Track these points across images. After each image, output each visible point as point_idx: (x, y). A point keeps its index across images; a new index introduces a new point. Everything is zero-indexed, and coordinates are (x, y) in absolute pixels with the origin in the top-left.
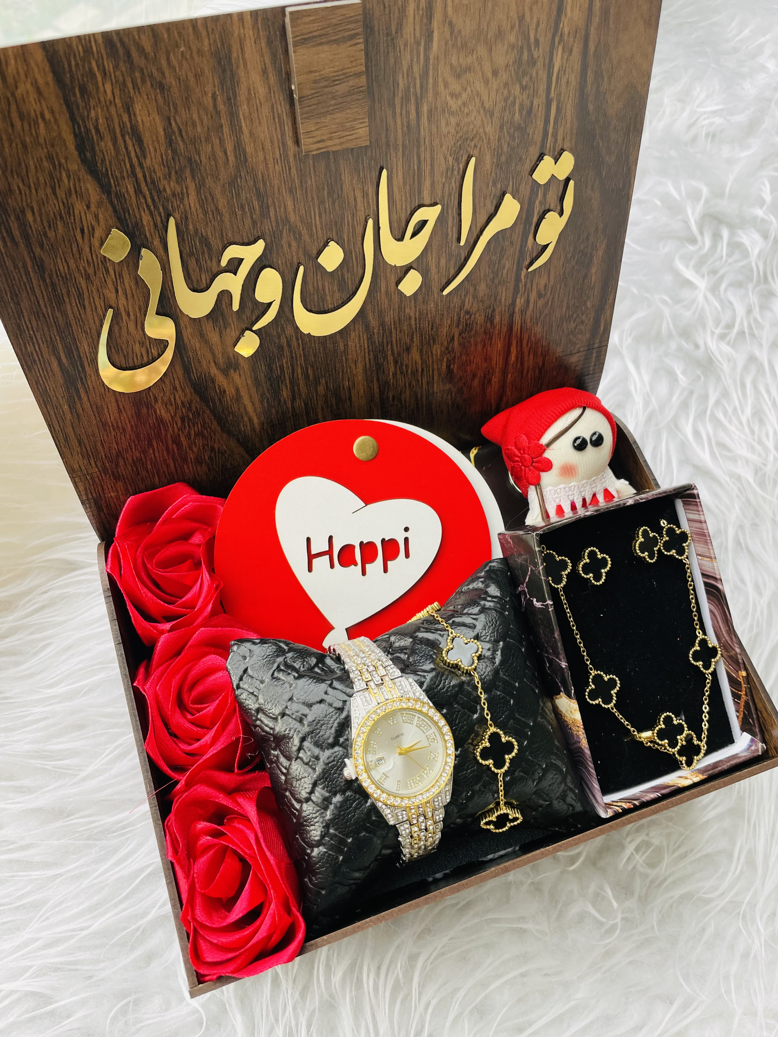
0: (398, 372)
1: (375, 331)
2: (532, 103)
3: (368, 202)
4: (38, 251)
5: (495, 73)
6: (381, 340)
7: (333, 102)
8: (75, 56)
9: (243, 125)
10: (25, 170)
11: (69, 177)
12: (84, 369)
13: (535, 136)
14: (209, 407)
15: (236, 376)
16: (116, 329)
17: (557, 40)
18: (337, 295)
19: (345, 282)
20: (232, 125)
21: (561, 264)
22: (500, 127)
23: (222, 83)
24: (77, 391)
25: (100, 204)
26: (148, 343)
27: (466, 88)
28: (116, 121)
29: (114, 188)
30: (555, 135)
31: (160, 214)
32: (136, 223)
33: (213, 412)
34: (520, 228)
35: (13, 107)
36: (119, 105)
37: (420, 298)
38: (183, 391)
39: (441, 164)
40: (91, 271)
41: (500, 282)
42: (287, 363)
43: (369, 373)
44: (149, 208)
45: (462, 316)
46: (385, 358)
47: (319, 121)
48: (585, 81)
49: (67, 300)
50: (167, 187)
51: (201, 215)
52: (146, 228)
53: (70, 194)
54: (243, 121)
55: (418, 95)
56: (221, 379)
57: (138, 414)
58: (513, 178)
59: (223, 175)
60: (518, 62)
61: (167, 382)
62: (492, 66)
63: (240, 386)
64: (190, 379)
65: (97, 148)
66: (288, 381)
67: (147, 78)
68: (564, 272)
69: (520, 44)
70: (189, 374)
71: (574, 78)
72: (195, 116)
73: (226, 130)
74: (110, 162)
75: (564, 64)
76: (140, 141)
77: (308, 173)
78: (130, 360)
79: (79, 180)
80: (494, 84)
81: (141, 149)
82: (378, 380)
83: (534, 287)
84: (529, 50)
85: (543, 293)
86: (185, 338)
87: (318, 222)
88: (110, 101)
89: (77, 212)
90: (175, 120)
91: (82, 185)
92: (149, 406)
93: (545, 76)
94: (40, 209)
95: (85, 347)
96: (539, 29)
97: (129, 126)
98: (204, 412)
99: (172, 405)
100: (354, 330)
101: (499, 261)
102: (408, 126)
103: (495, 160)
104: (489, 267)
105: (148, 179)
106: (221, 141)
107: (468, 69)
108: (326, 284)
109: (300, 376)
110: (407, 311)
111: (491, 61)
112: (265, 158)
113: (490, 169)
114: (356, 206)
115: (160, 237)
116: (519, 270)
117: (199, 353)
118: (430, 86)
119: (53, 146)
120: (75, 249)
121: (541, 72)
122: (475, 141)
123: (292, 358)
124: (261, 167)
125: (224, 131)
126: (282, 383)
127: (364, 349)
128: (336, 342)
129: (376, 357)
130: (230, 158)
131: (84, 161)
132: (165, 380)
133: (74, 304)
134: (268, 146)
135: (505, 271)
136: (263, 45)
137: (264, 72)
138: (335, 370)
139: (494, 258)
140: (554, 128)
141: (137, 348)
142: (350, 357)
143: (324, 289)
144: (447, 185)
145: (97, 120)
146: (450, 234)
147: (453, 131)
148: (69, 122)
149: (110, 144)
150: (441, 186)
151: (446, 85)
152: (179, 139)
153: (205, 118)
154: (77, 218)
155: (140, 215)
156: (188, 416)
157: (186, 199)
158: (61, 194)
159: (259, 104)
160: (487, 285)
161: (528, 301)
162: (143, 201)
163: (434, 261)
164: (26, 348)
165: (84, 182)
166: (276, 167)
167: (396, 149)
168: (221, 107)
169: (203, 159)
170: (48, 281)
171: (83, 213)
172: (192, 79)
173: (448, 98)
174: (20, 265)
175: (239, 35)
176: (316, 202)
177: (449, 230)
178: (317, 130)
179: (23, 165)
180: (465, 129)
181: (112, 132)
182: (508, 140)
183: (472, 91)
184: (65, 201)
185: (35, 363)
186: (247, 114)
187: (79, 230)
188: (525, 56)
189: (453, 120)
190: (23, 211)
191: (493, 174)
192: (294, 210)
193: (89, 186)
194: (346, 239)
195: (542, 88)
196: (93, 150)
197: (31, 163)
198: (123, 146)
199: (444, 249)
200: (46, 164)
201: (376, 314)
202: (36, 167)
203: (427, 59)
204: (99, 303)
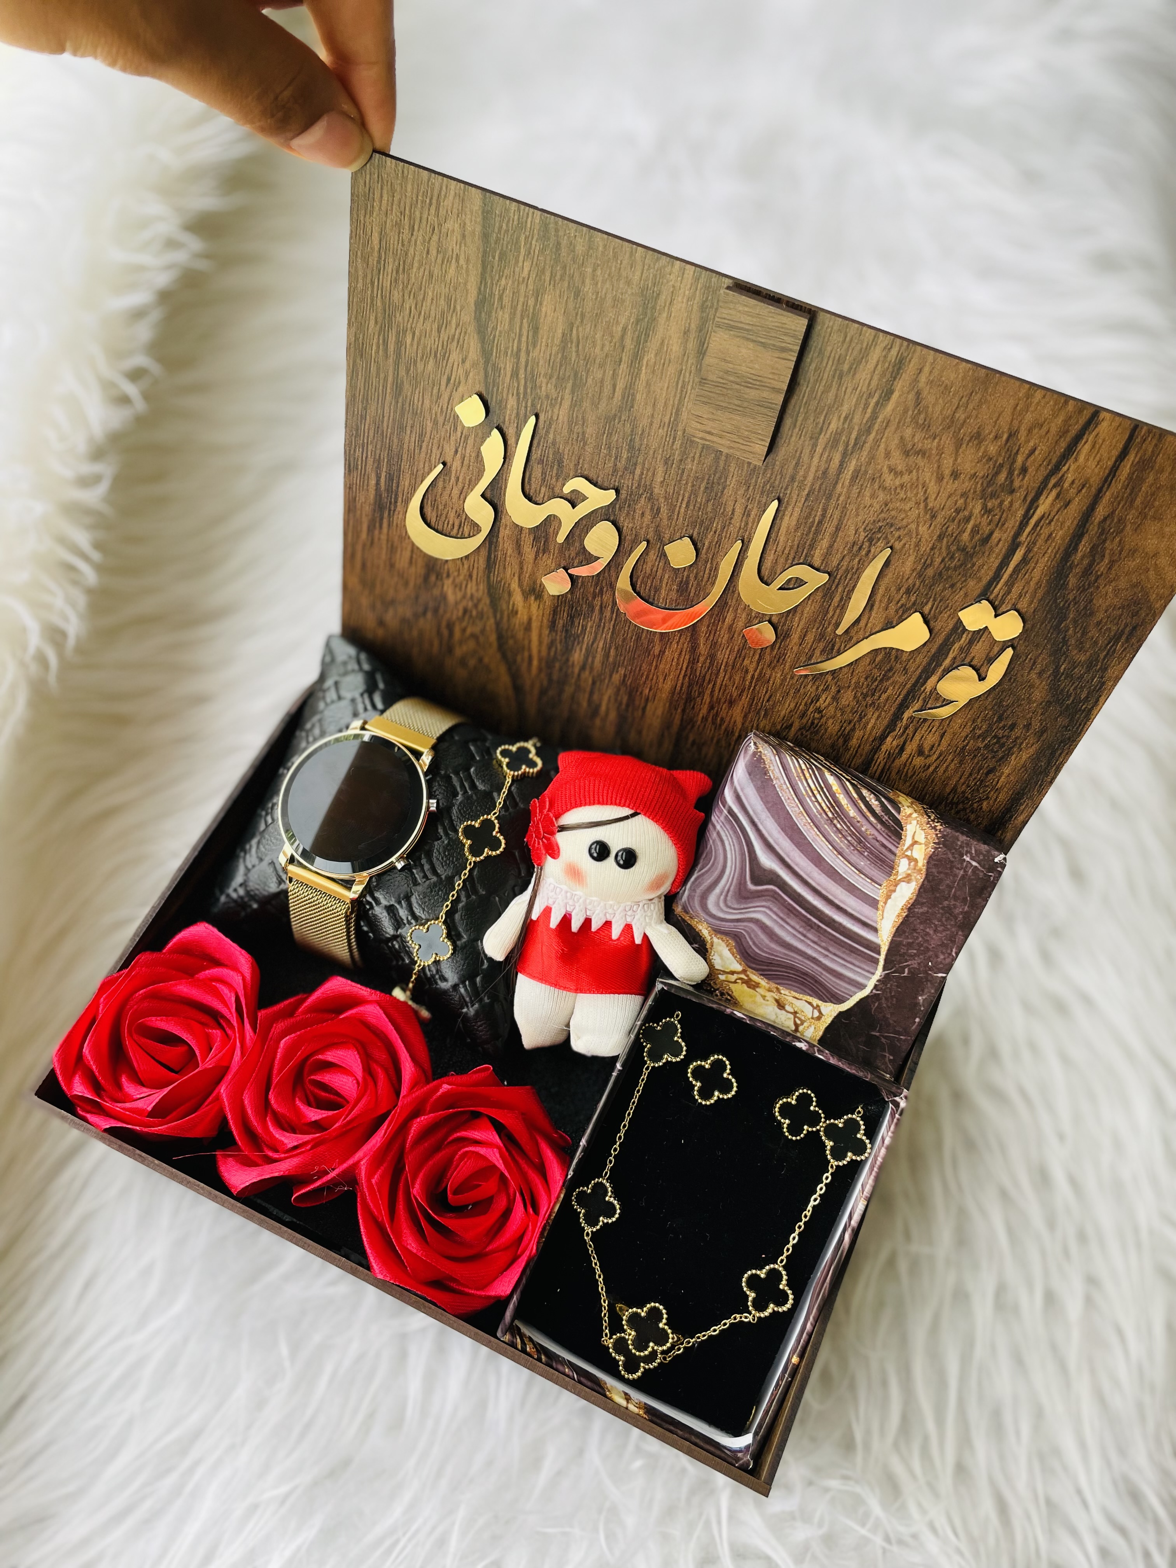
0: (710, 719)
1: (702, 659)
2: (991, 534)
3: (747, 524)
4: (402, 373)
5: (955, 475)
6: (703, 672)
7: (737, 402)
8: (508, 221)
9: (644, 371)
10: (422, 297)
11: (457, 325)
12: (396, 502)
13: (983, 571)
14: (495, 617)
15: (534, 606)
16: (440, 484)
17: (1053, 481)
18: (674, 595)
19: (687, 587)
20: (631, 365)
21: (964, 734)
22: (939, 536)
23: (638, 321)
24: (381, 519)
25: (474, 365)
26: (464, 517)
27: (911, 472)
28: (521, 299)
29: (494, 358)
30: (1010, 584)
31: (526, 407)
32: (501, 401)
33: (498, 624)
34: (922, 660)
35: (435, 238)
36: (531, 287)
37: (767, 658)
38: (477, 584)
39: (850, 532)
40: (441, 420)
41: (873, 703)
42: (591, 627)
43: (676, 697)
44: (518, 394)
45: (811, 709)
46: (701, 694)
47: (714, 412)
48: (1076, 549)
49: (408, 432)
50: (544, 385)
51: (565, 432)
52: (508, 412)
53: (453, 340)
54: (644, 368)
55: (850, 447)
56: (518, 598)
57: (426, 578)
58: (935, 600)
59: (603, 405)
60: (990, 480)
61: (466, 566)
62: (954, 464)
63: (534, 618)
64: (489, 577)
65: (494, 314)
66: (585, 646)
67: (567, 278)
68: (964, 747)
69: (1000, 461)
70: (490, 572)
71: (1061, 535)
72: (598, 336)
73: (623, 366)
74: (500, 332)
75: (1053, 514)
76: (536, 330)
77: (692, 455)
78: (441, 523)
79: (465, 333)
80: (950, 486)
81: (534, 337)
82: (684, 711)
83: (917, 737)
84: (1011, 473)
85: (926, 752)
86: (501, 536)
87: (682, 510)
88: (524, 278)
89: (451, 360)
90: (577, 330)
91: (466, 338)
92: (439, 576)
93: (1020, 513)
94: (420, 339)
95: (405, 482)
96: (1032, 457)
97: (531, 310)
98: (488, 618)
99: (460, 589)
100: (678, 643)
101: (882, 680)
102: (825, 473)
103: (919, 568)
104: (866, 678)
105: (529, 368)
106: (614, 375)
107: (922, 453)
108: (667, 576)
109: (599, 650)
110: (746, 662)
111: (956, 460)
112: (653, 415)
113: (908, 572)
114: (731, 518)
115: (517, 427)
116: (903, 706)
117: (508, 559)
118: (867, 446)
119: (455, 290)
120: (435, 391)
121: (1016, 505)
122: (901, 532)
123: (599, 626)
124: (645, 422)
125: (622, 366)
126: (578, 643)
127: (681, 669)
128: (653, 641)
129: (690, 685)
130: (616, 394)
131: (478, 319)
132: (465, 562)
133: (413, 439)
134: (660, 405)
135: (884, 696)
136: (695, 307)
137: (686, 332)
138: (640, 669)
139: (876, 673)
140: (1011, 576)
141: (452, 515)
142: (662, 666)
143: (661, 580)
144: (847, 559)
145: (504, 289)
146: (831, 614)
147: (877, 507)
148: (479, 277)
149: (507, 316)
150: (839, 556)
151: (888, 455)
152: (574, 349)
153: (607, 343)
154: (450, 365)
155: (507, 395)
156: (471, 612)
157: (557, 407)
158: (444, 336)
159: (667, 362)
160: (855, 697)
161: (902, 749)
162: (516, 385)
163: (799, 630)
164: (355, 451)
165: (469, 338)
166: (660, 431)
167: (800, 488)
168: (629, 343)
169: (590, 381)
170: (400, 404)
171: (456, 364)
172: (609, 302)
173: (885, 469)
174: (382, 376)
175: (674, 286)
176: (689, 488)
177: (831, 608)
178: (709, 419)
179: (422, 292)
180: (893, 513)
181: (514, 308)
182: (944, 554)
183: (918, 479)
184: (445, 343)
185: (357, 469)
186: (651, 363)
187: (446, 377)
188: (1002, 477)
189: (882, 496)
190: (404, 332)
191: (910, 581)
192: (662, 482)
193: (472, 344)
194: (706, 544)
195: (1012, 524)
196: (489, 314)
197: (430, 294)
198: (518, 325)
199: (817, 625)
200: (442, 302)
201: (709, 642)
202: (432, 299)
203: (874, 417)
204: (436, 453)
